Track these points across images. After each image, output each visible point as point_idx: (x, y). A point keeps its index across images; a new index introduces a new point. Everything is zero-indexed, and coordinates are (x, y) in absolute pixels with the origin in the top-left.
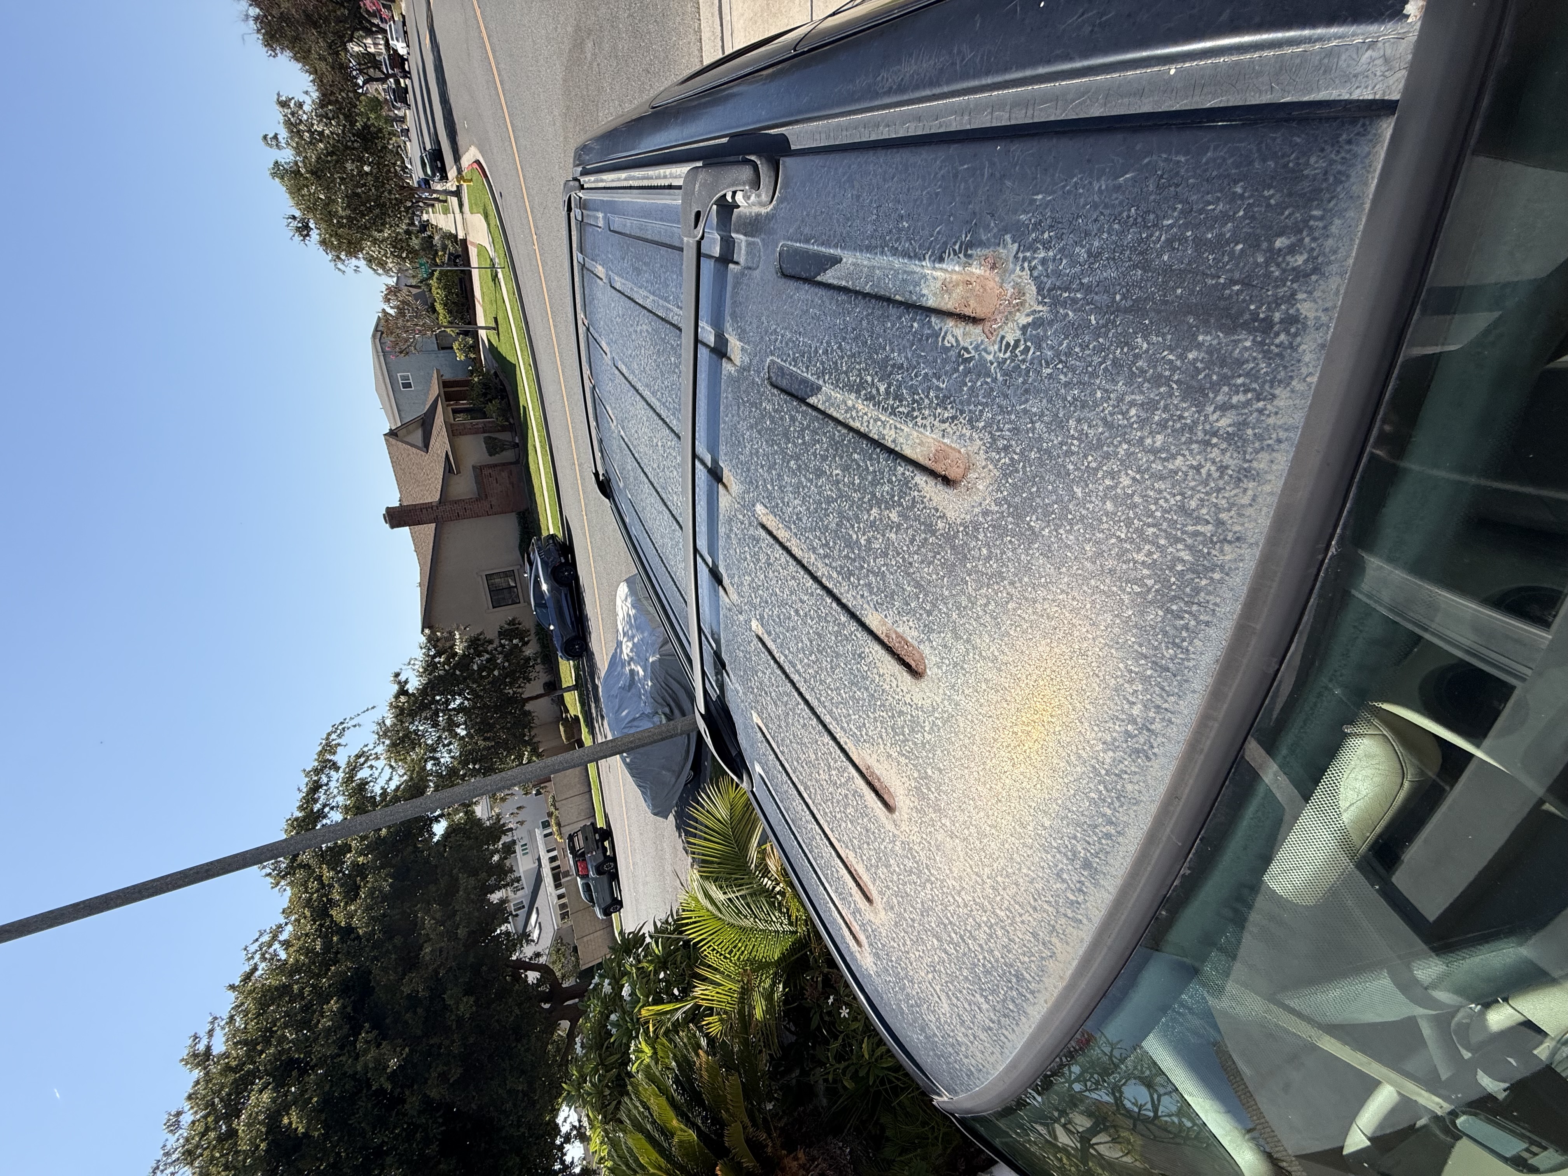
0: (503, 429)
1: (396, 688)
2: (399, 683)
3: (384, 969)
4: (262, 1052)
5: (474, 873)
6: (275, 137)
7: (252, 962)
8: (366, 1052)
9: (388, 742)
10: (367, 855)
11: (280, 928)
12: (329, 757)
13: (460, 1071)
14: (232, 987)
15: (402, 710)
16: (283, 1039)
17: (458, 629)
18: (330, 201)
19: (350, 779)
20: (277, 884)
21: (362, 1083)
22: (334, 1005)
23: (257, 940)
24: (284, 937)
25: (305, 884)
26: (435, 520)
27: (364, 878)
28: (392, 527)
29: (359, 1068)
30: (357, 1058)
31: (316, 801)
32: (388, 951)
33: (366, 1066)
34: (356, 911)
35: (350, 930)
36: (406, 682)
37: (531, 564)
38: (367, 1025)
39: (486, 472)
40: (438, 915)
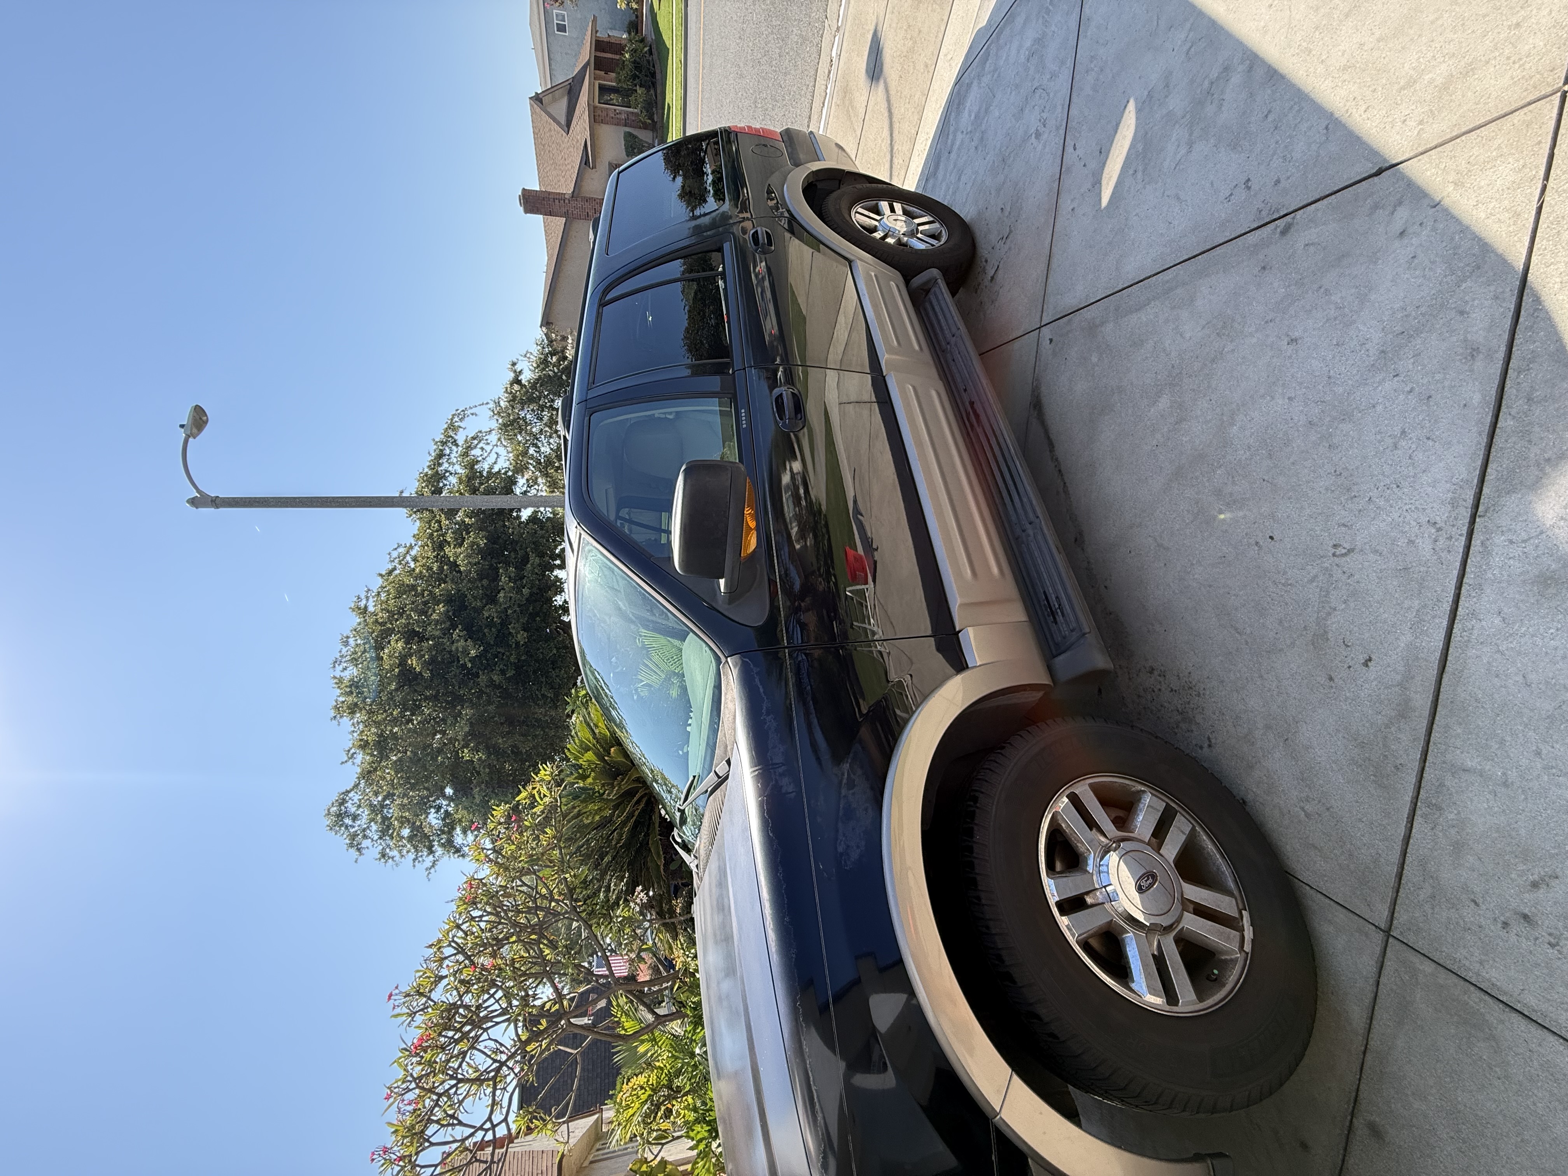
0: (645, 127)
1: (512, 375)
2: (515, 371)
3: (475, 598)
4: (397, 620)
5: (542, 555)
7: (393, 564)
8: (458, 641)
9: (500, 421)
10: (471, 518)
11: (412, 547)
12: (451, 433)
13: (514, 672)
14: (381, 575)
15: (514, 398)
16: (409, 617)
17: (571, 334)
19: (465, 454)
20: (411, 515)
21: (454, 658)
22: (441, 608)
23: (396, 549)
24: (413, 553)
25: (429, 522)
26: (566, 215)
27: (468, 533)
28: (526, 211)
29: (453, 649)
30: (453, 643)
31: (440, 465)
32: (477, 587)
33: (457, 649)
34: (461, 553)
35: (454, 565)
36: (520, 372)
38: (460, 627)
40: (513, 575)
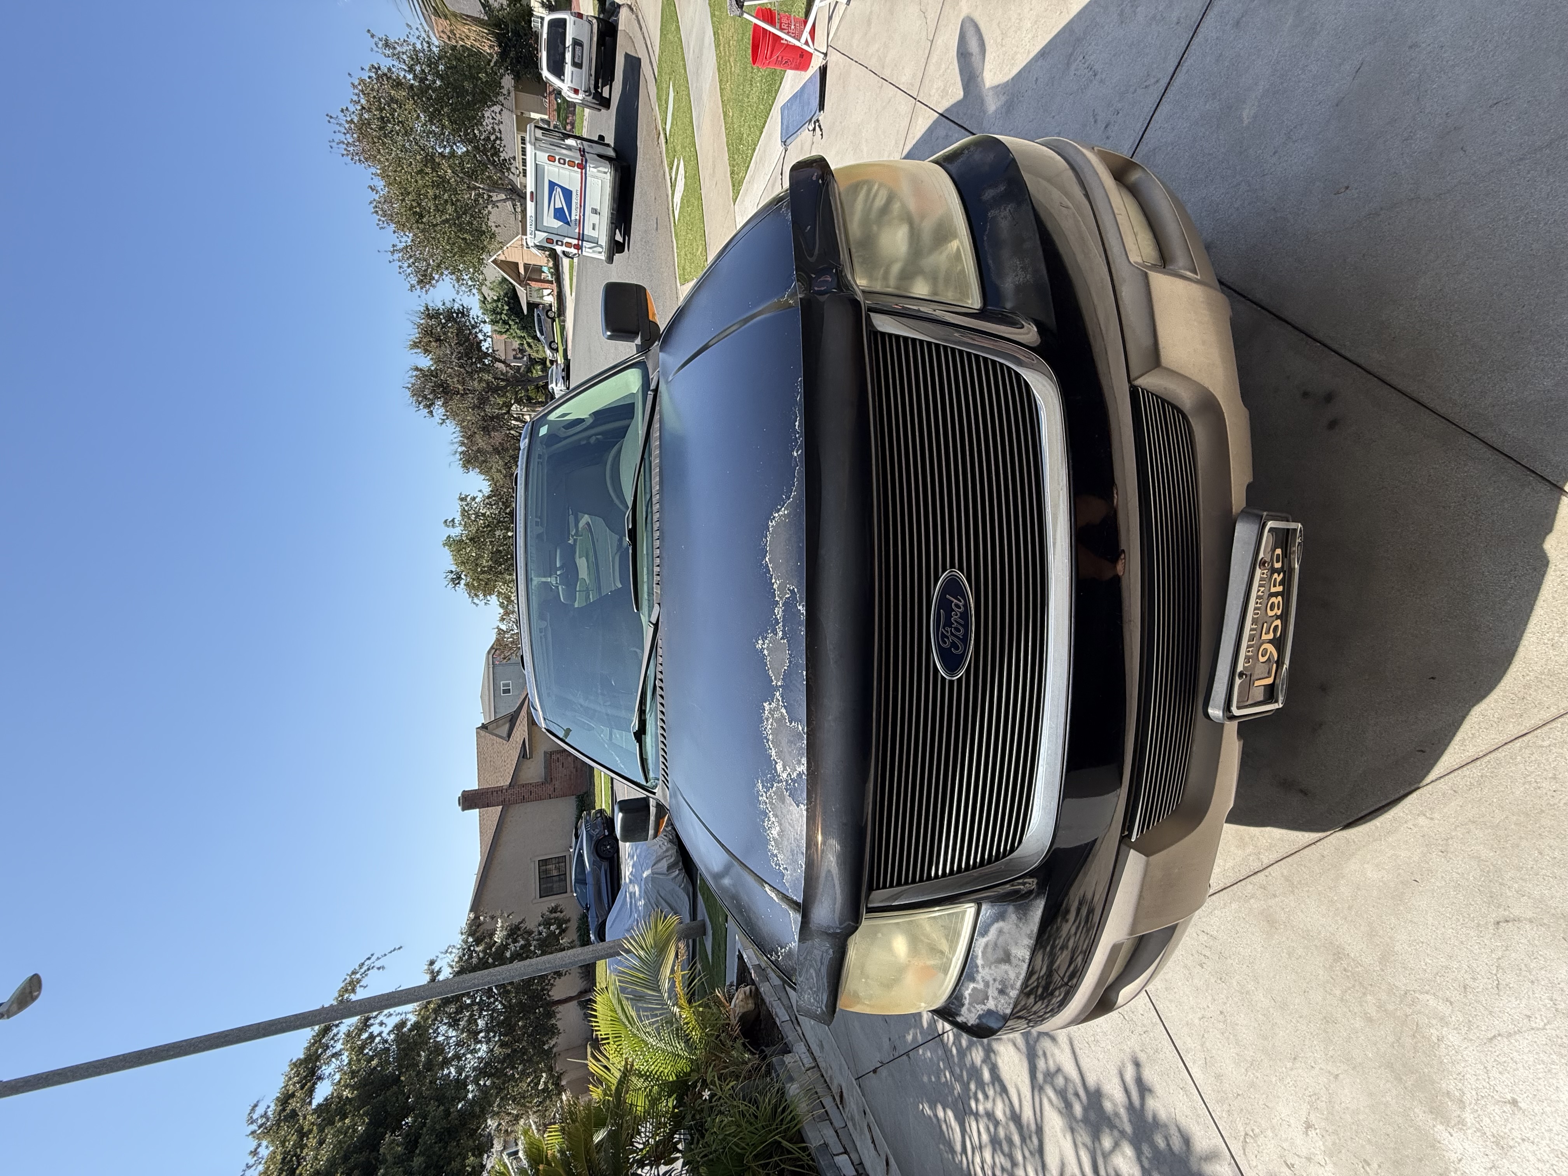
1: (428, 976)
2: (432, 972)
6: (453, 520)
17: (501, 916)
18: (479, 557)
26: (502, 803)
28: (464, 809)
36: (439, 972)
37: (577, 837)
39: (554, 757)
